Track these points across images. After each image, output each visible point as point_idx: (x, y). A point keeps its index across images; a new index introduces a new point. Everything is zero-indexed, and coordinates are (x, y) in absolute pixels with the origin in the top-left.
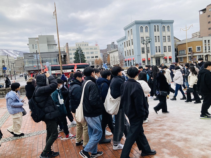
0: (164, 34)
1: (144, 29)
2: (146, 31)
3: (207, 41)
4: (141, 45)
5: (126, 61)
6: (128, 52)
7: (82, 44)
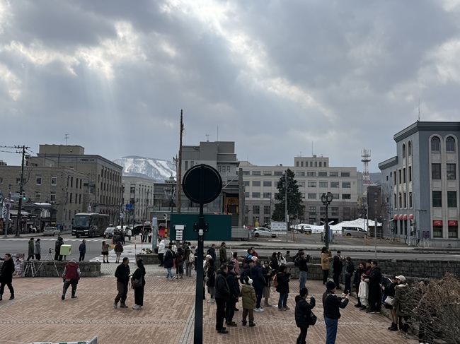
1: (443, 144)
2: (450, 148)
4: (433, 184)
5: (395, 221)
6: (401, 198)
7: (311, 163)
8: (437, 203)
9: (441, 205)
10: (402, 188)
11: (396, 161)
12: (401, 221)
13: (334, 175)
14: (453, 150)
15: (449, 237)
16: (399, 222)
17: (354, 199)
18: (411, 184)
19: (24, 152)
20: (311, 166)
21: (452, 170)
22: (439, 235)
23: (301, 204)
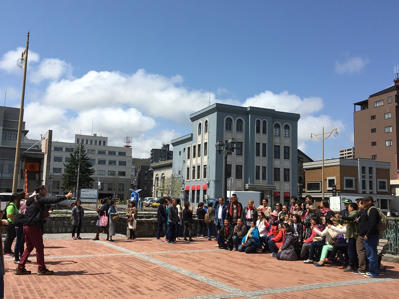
0: (277, 141)
1: (234, 125)
2: (239, 129)
3: (367, 170)
5: (187, 192)
7: (91, 141)
9: (230, 176)
12: (193, 191)
13: (112, 153)
14: (241, 130)
20: (91, 144)
21: (240, 147)
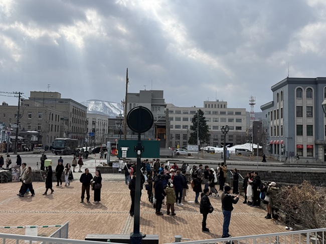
1: (304, 93)
2: (309, 96)
4: (297, 120)
5: (271, 145)
6: (275, 129)
7: (215, 105)
8: (300, 132)
9: (302, 134)
10: (276, 122)
11: (272, 104)
12: (275, 145)
13: (230, 113)
14: (311, 97)
15: (307, 156)
16: (273, 146)
17: (243, 130)
18: (282, 120)
19: (20, 96)
20: (215, 107)
21: (310, 110)
22: (301, 155)
23: (208, 133)
